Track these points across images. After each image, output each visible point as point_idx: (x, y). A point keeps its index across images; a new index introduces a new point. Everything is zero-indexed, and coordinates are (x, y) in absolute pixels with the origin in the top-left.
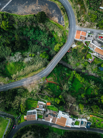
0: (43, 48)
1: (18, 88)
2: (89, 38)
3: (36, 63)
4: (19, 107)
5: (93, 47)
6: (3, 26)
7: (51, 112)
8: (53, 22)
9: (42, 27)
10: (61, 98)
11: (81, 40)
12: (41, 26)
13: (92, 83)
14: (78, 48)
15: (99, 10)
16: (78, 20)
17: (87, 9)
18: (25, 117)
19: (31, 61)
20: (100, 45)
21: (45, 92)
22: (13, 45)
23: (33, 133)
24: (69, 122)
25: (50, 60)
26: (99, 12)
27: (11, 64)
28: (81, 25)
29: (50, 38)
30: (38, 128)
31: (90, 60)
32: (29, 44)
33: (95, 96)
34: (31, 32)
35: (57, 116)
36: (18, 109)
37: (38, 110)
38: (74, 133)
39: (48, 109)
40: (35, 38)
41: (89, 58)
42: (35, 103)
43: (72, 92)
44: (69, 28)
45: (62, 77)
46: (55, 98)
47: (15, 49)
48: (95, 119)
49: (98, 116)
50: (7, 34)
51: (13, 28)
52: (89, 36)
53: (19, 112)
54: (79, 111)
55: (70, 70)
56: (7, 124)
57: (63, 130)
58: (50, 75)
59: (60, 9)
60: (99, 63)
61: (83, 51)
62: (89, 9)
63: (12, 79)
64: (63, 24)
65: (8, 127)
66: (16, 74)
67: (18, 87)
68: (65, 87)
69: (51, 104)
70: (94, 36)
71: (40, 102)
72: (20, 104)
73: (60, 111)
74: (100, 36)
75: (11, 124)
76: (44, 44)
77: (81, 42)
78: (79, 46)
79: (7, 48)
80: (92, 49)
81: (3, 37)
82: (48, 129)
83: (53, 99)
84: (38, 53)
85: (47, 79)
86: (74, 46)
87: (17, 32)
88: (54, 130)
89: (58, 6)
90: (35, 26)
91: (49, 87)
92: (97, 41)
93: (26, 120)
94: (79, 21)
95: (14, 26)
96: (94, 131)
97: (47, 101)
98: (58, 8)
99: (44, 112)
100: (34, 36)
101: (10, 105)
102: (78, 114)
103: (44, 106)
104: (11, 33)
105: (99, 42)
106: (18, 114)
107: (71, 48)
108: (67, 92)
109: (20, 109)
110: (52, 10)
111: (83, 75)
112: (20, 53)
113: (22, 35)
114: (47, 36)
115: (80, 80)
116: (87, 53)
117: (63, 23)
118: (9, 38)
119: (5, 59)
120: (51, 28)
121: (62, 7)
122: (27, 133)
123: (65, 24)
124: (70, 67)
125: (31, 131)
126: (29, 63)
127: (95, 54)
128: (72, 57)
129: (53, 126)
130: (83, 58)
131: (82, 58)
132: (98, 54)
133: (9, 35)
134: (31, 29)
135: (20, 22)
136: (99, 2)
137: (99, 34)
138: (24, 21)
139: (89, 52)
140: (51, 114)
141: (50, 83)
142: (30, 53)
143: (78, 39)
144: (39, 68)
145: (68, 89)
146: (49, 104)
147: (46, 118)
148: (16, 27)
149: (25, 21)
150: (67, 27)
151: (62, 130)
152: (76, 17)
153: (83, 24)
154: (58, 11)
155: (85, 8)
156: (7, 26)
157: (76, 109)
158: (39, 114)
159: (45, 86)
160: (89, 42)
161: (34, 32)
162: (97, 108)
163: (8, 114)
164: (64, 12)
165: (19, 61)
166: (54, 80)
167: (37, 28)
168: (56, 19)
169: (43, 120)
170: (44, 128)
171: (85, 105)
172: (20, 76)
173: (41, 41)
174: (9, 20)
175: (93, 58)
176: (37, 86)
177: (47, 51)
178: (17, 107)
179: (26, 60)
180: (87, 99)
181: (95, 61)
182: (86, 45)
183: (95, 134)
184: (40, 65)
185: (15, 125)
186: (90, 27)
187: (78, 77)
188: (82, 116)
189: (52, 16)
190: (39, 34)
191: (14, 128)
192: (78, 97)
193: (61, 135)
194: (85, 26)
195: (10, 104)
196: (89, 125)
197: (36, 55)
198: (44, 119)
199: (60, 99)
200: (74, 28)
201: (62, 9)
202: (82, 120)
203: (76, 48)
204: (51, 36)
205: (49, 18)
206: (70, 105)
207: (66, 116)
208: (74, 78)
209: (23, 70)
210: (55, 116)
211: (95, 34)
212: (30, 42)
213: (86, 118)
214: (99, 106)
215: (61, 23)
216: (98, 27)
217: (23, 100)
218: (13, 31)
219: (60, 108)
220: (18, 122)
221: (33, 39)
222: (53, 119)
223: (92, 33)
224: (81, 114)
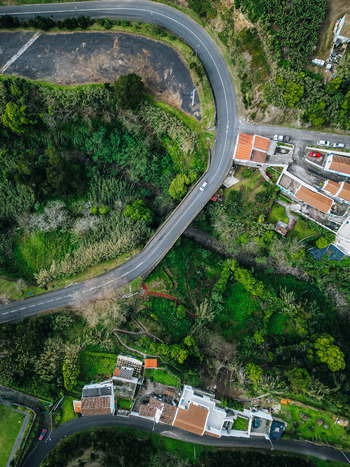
0: (133, 189)
1: (55, 315)
2: (278, 155)
3: (112, 234)
4: (59, 373)
5: (291, 184)
6: (8, 119)
7: (160, 388)
8: (167, 106)
9: (132, 121)
10: (189, 344)
11: (253, 164)
12: (128, 120)
13: (289, 297)
14: (243, 188)
15: (311, 69)
16: (245, 102)
17: (274, 65)
18: (77, 403)
19: (95, 229)
20: (313, 178)
21: (138, 327)
22: (39, 178)
23: (101, 454)
24: (216, 421)
25: (155, 225)
26: (311, 75)
27: (35, 240)
28: (253, 117)
29: (155, 158)
30: (119, 438)
31: (283, 225)
32: (89, 175)
33: (296, 339)
34: (97, 138)
35: (177, 402)
36: (54, 381)
37: (116, 383)
38: (232, 453)
39: (149, 381)
40: (110, 157)
41: (279, 219)
42: (108, 362)
43: (224, 326)
44: (216, 125)
45: (195, 280)
46: (171, 344)
47: (45, 192)
48: (298, 411)
49: (305, 403)
50: (20, 144)
51: (41, 127)
52: (278, 150)
53: (57, 389)
54: (248, 386)
55: (218, 256)
56: (19, 426)
57: (196, 445)
58: (155, 272)
59: (187, 64)
60: (309, 234)
61: (259, 196)
62: (280, 65)
63: (37, 285)
64: (197, 113)
65: (22, 435)
66: (48, 268)
67: (55, 309)
68: (203, 311)
69: (160, 364)
70: (294, 150)
71: (125, 358)
72: (60, 362)
73: (186, 387)
74: (313, 152)
75: (34, 426)
76: (139, 176)
77: (254, 170)
78: (246, 182)
79: (22, 188)
80: (287, 192)
81: (10, 153)
82: (149, 443)
83: (164, 349)
84: (119, 203)
85: (146, 284)
86: (232, 182)
87: (52, 138)
88: (169, 446)
89: (181, 57)
90: (107, 119)
91: (153, 311)
92: (305, 166)
93: (80, 415)
94: (247, 103)
95: (45, 120)
96: (293, 450)
97: (145, 355)
98: (183, 64)
99: (137, 389)
100: (106, 151)
101: (31, 366)
102: (244, 396)
103: (135, 371)
104: (35, 140)
105: (312, 171)
106: (54, 394)
107: (223, 187)
108: (209, 326)
109: (62, 380)
110: (161, 71)
111: (259, 274)
112: (62, 205)
113: (70, 146)
114: (145, 151)
115: (249, 288)
116: (271, 203)
117: (198, 110)
118: (27, 157)
119: (15, 223)
120: (160, 126)
121: (195, 59)
122: (82, 454)
123: (202, 113)
124: (219, 249)
125: (97, 447)
126: (88, 235)
127: (297, 208)
128: (224, 217)
129: (163, 433)
130: (261, 219)
131: (256, 220)
132: (308, 207)
133: (27, 147)
134: (96, 128)
135: (62, 106)
136: (311, 43)
137: (310, 143)
138: (73, 104)
139: (280, 202)
140: (157, 396)
141: (154, 299)
142: (92, 205)
143: (244, 162)
144: (121, 252)
145: (211, 317)
146: (152, 364)
147: (141, 407)
148: (51, 123)
149: (79, 104)
150: (210, 123)
151: (192, 445)
152: (238, 91)
153: (259, 114)
154: (181, 71)
155: (265, 62)
156: (22, 120)
157: (236, 380)
158: (121, 394)
159: (141, 308)
160: (280, 169)
161: (106, 137)
162: (304, 377)
163: (21, 394)
164: (200, 75)
165: (60, 228)
166: (168, 288)
167: (116, 127)
168: (175, 96)
169: (133, 413)
170: (135, 440)
171: (267, 368)
172: (60, 277)
173: (129, 167)
174: (28, 99)
175: (291, 221)
176: (116, 308)
177: (147, 197)
178: (50, 374)
179: (81, 226)
180: (273, 348)
181: (297, 228)
182: (271, 178)
183: (298, 459)
184: (126, 241)
185: (44, 431)
186: (281, 123)
187: (245, 279)
188: (255, 401)
189: (163, 89)
190: (123, 143)
191: (40, 438)
192: (242, 341)
193: (191, 462)
194: (268, 118)
195: (28, 364)
196: (277, 430)
197: (113, 209)
198: (135, 410)
199: (186, 347)
200: (232, 127)
201: (193, 65)
202: (255, 414)
203: (238, 189)
204: (158, 149)
205: (154, 95)
206: (219, 366)
207: (207, 401)
208: (231, 281)
209: (72, 256)
210: (170, 401)
211: (297, 143)
212: (94, 168)
213: (270, 410)
214: (309, 371)
215: (189, 110)
216: (308, 121)
217: (71, 350)
218: (39, 136)
219: (186, 376)
220: (54, 419)
221: (101, 158)
222: (165, 411)
223: (287, 140)
224: (253, 394)
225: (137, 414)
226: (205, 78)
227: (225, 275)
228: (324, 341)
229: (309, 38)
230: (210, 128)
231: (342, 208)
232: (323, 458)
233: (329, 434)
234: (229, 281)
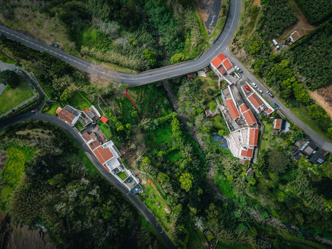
0: (156, 46)
1: (77, 70)
2: (231, 77)
3: (131, 56)
4: (62, 91)
5: (228, 94)
8: (199, 17)
10: (127, 127)
11: (218, 73)
12: (177, 10)
13: (188, 148)
14: (206, 81)
15: (269, 42)
17: (255, 29)
18: (60, 109)
19: (125, 47)
20: (238, 98)
21: (111, 104)
22: (117, 7)
23: (54, 136)
24: (113, 164)
25: (153, 67)
26: (267, 45)
27: (93, 33)
28: (233, 50)
29: (177, 40)
30: (66, 137)
31: (210, 112)
32: (141, 24)
34: (158, 10)
36: (57, 92)
37: (83, 115)
39: (97, 126)
40: (157, 25)
41: (211, 108)
42: (86, 105)
44: (215, 42)
45: (152, 108)
46: (120, 120)
47: (115, 16)
48: (152, 190)
52: (233, 74)
53: (56, 97)
54: (139, 163)
55: (172, 109)
56: (27, 98)
57: (96, 169)
58: (136, 88)
59: (222, 5)
60: (219, 125)
61: (210, 90)
62: (257, 30)
63: (79, 51)
64: (210, 30)
65: (26, 102)
66: (90, 48)
67: (79, 68)
68: (145, 122)
69: (108, 122)
70: (240, 79)
71: (95, 109)
72: (65, 87)
73: (111, 141)
74: (247, 86)
75: (34, 102)
76: (164, 43)
77: (217, 76)
78: (209, 80)
79: (106, 6)
80: (223, 97)
83: (114, 119)
85: (129, 90)
86: (203, 75)
88: (85, 159)
91: (122, 103)
92: (239, 89)
93: (57, 115)
94: (235, 41)
97: (104, 115)
98: (220, 3)
99: (90, 124)
100: (157, 20)
102: (134, 165)
103: (95, 117)
105: (241, 94)
106: (53, 96)
107: (196, 73)
108: (143, 130)
109: (61, 94)
111: (184, 129)
112: (118, 27)
113: (142, 6)
114: (175, 33)
115: (174, 129)
116: (212, 97)
117: (212, 29)
119: (91, 19)
122: (46, 129)
123: (212, 32)
125: (54, 132)
126: (120, 48)
127: (222, 108)
129: (87, 153)
130: (203, 100)
131: (200, 100)
132: (228, 111)
134: (161, 5)
136: (278, 31)
137: (249, 81)
139: (217, 100)
140: (96, 135)
141: (127, 99)
142: (132, 37)
145: (146, 127)
146: (104, 120)
147: (86, 134)
150: (213, 39)
151: (94, 167)
152: (235, 34)
153: (236, 51)
154: (217, 6)
155: (253, 26)
157: (136, 158)
158: (81, 121)
159: (118, 97)
160: (227, 84)
161: (162, 13)
163: (39, 85)
164: (224, 14)
165: (109, 35)
166: (137, 100)
167: (170, 12)
168: (206, 15)
169: (79, 133)
170: (72, 144)
172: (92, 56)
173: (162, 36)
175: (216, 113)
176: (106, 84)
177: (160, 55)
178: (58, 87)
180: (163, 162)
181: (216, 118)
182: (221, 85)
184: (134, 63)
185: (36, 110)
186: (243, 62)
187: (175, 125)
188: (137, 171)
189: (203, 8)
190: (168, 22)
191: (32, 111)
192: (152, 149)
194: (238, 56)
195: (51, 77)
196: (137, 189)
197: (140, 46)
198: (82, 132)
199: (125, 127)
200: (221, 47)
201: (224, 7)
202: (132, 176)
203: (203, 80)
204: (181, 37)
205: (197, 7)
206: (133, 146)
207: (116, 155)
208: (168, 122)
209: (105, 51)
210: (101, 141)
211: (243, 77)
212: (146, 24)
213: (140, 181)
214: (171, 179)
215: (208, 26)
217: (73, 87)
219: (115, 137)
220: (44, 108)
221: (152, 23)
222: (95, 142)
223: (241, 72)
224: (139, 168)
225: (81, 135)
226: (225, 17)
227: (167, 117)
228: (188, 175)
229: (278, 28)
230: (211, 42)
231: (242, 122)
232: (147, 220)
233: (158, 211)
234: (167, 121)
